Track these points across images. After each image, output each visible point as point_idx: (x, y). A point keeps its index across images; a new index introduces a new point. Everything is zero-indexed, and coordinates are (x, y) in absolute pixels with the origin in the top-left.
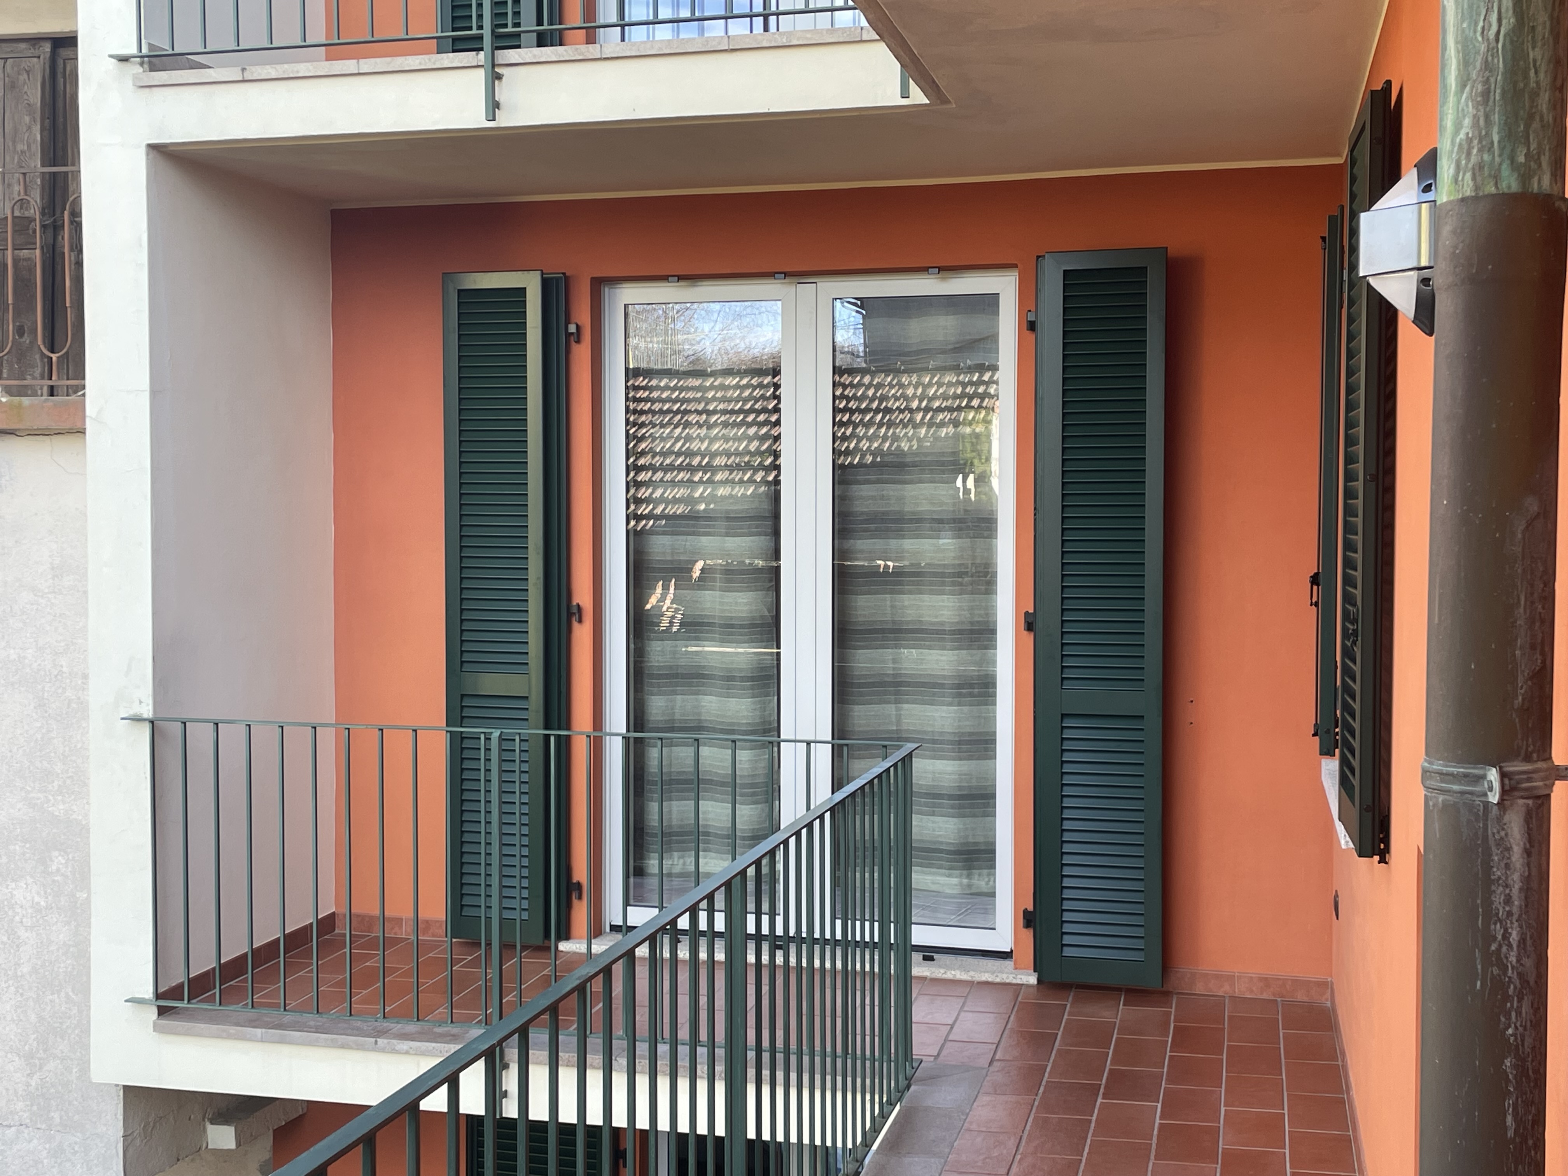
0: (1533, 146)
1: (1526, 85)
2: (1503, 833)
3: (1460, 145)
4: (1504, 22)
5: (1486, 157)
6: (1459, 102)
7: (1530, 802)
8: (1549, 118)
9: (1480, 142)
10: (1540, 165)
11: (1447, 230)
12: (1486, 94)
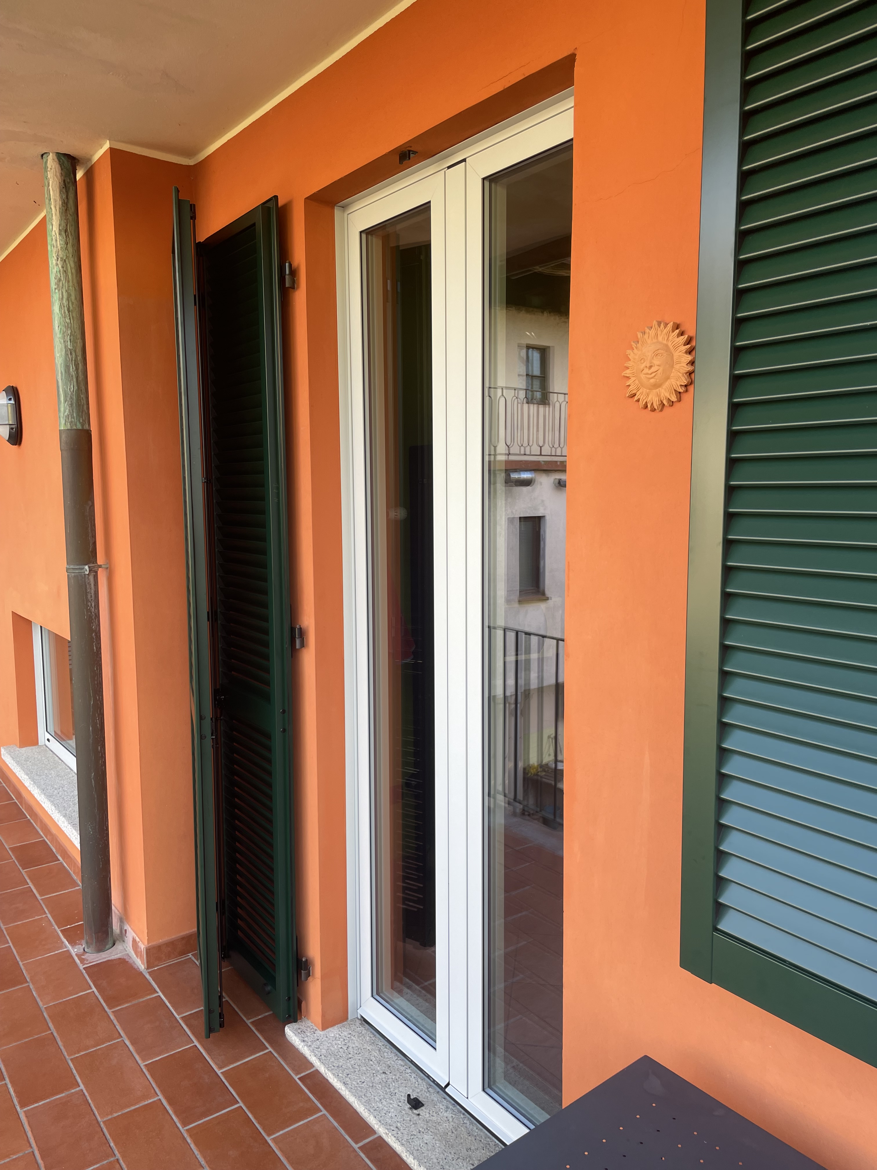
0: (84, 418)
1: (81, 403)
2: (89, 581)
3: (66, 416)
4: (75, 388)
5: (73, 420)
6: (65, 405)
7: (94, 573)
8: (86, 411)
9: (71, 416)
10: (86, 423)
11: (63, 436)
12: (72, 404)
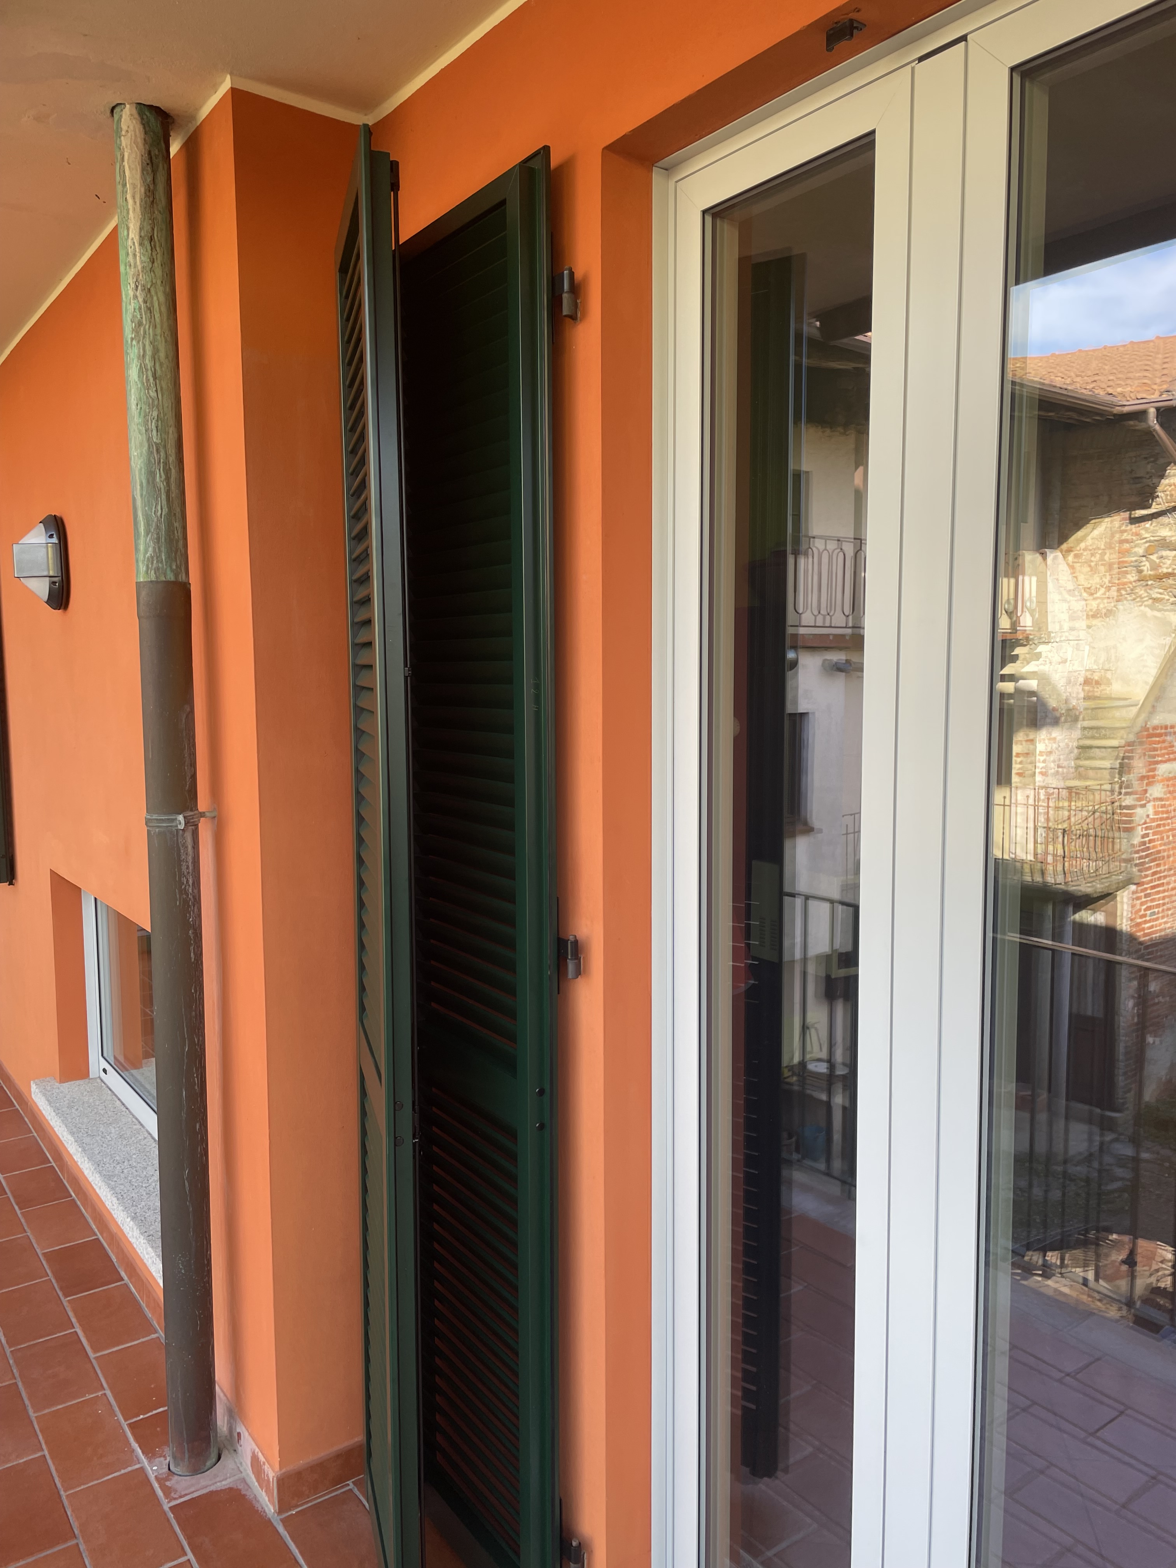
0: (178, 563)
1: (174, 537)
2: (184, 841)
3: (148, 558)
4: (164, 510)
5: (160, 565)
6: (146, 540)
7: (193, 827)
8: (183, 551)
9: (157, 558)
10: (181, 570)
11: (144, 593)
12: (158, 539)
